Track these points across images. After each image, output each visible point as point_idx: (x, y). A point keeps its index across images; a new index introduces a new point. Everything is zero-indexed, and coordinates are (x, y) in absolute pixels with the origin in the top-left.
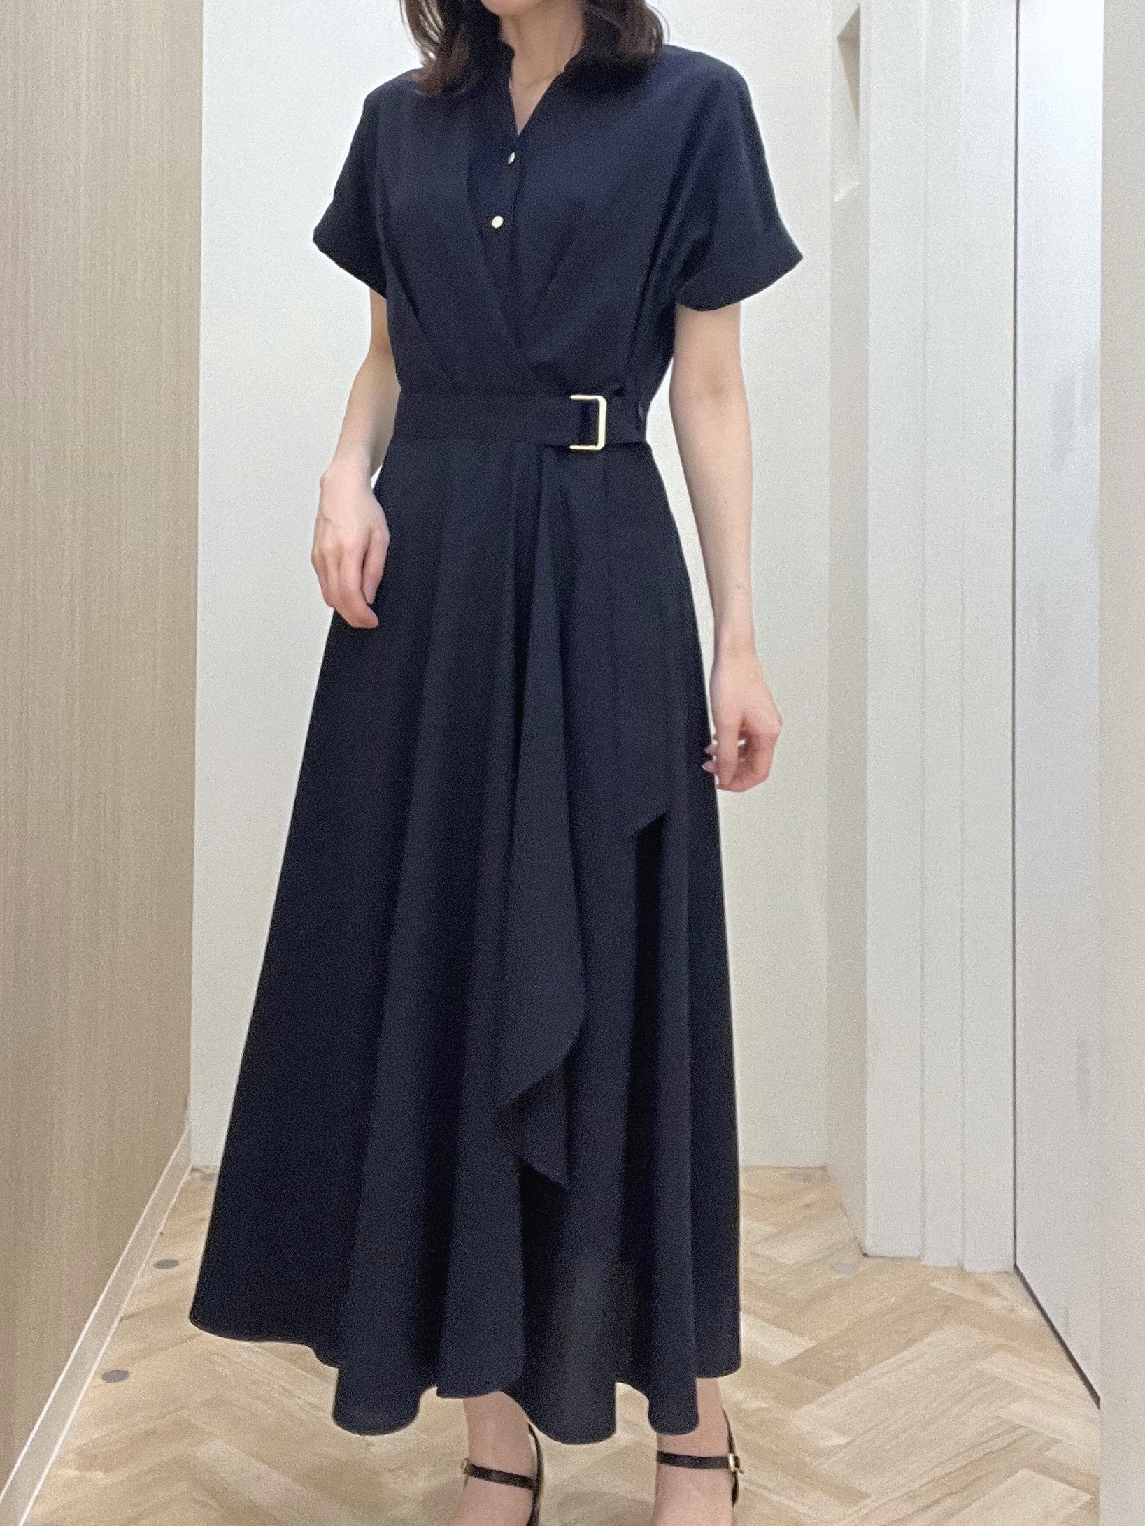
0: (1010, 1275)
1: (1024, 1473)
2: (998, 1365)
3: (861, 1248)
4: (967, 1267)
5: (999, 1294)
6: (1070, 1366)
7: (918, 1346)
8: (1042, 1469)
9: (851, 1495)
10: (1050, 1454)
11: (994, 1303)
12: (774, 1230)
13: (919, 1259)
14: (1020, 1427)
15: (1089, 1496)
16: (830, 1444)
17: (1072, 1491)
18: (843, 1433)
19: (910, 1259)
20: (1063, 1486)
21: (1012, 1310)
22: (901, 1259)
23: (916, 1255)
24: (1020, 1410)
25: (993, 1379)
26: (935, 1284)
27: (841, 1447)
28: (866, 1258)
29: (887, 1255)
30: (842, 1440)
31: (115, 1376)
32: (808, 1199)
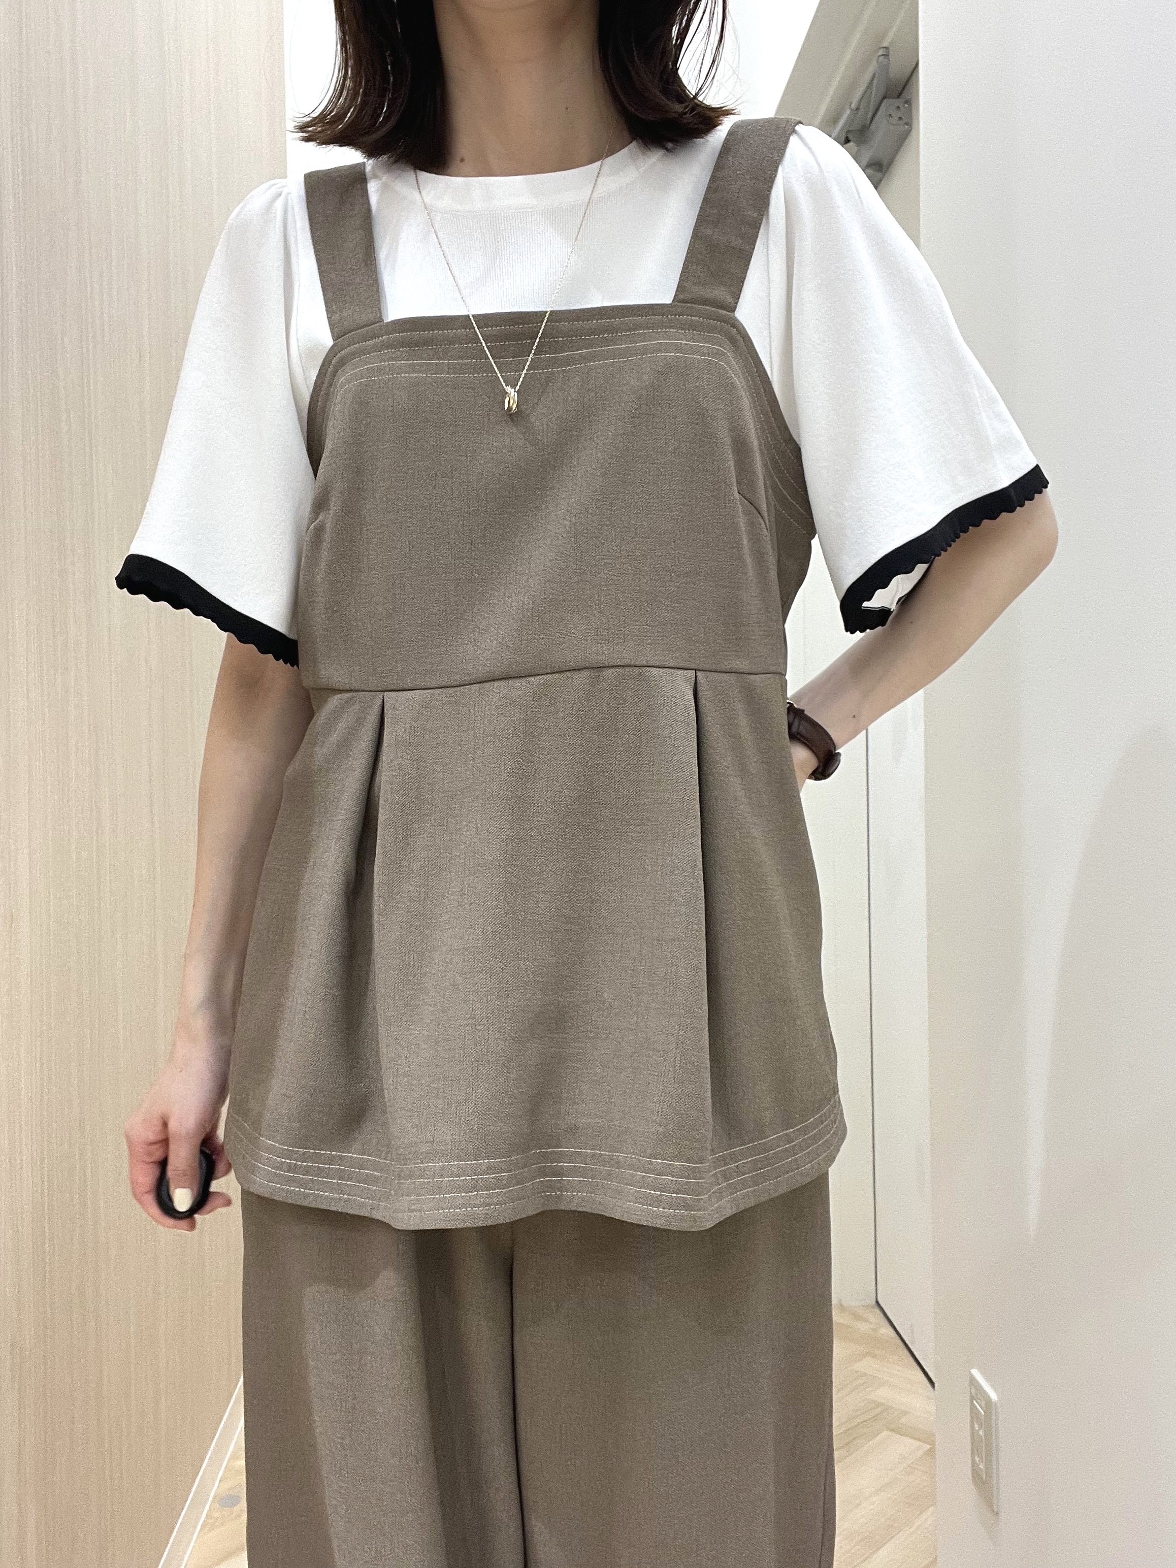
0: (873, 1307)
1: (886, 1433)
2: (867, 1365)
4: (844, 1304)
5: (865, 1320)
6: (915, 1364)
8: (899, 1431)
10: (903, 1420)
11: (862, 1327)
14: (882, 1404)
15: (928, 1447)
17: (918, 1443)
20: (912, 1441)
21: (874, 1330)
24: (883, 1394)
25: (865, 1374)
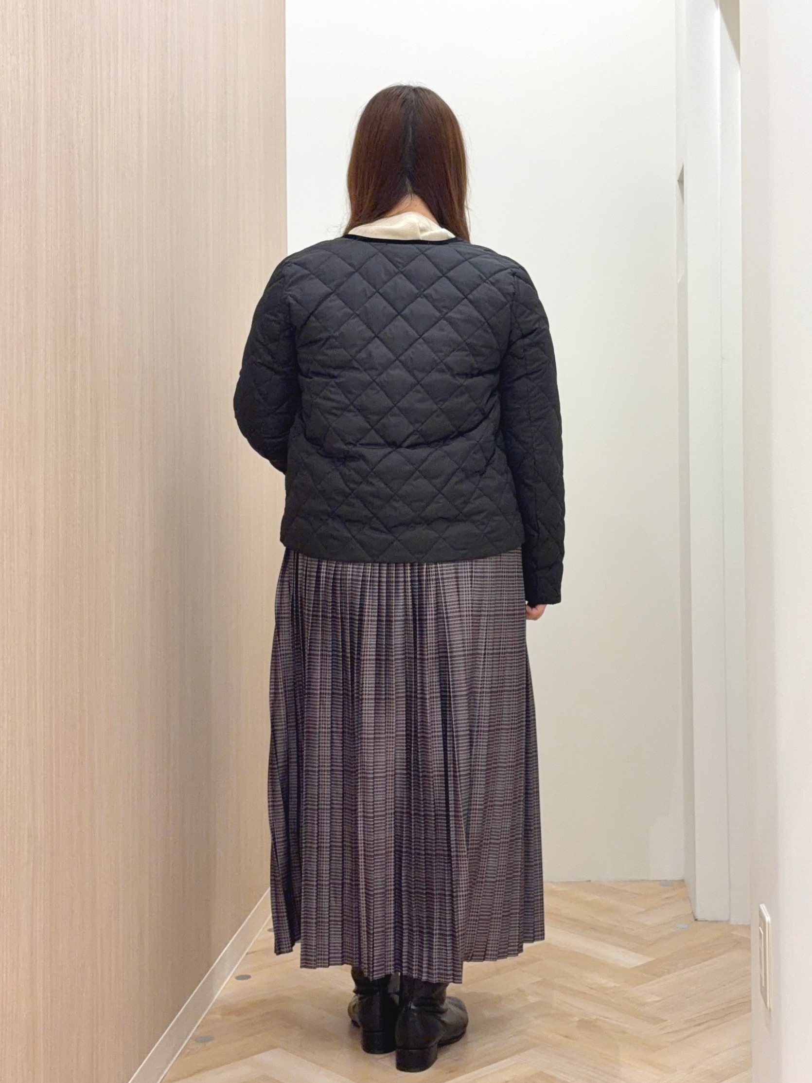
3: (694, 917)
7: (715, 959)
9: (655, 1020)
12: (643, 910)
13: (729, 920)
16: (650, 1000)
18: (657, 996)
19: (722, 921)
22: (717, 921)
23: (726, 919)
26: (732, 933)
27: (658, 1001)
28: (696, 922)
29: (708, 919)
30: (658, 999)
31: (241, 978)
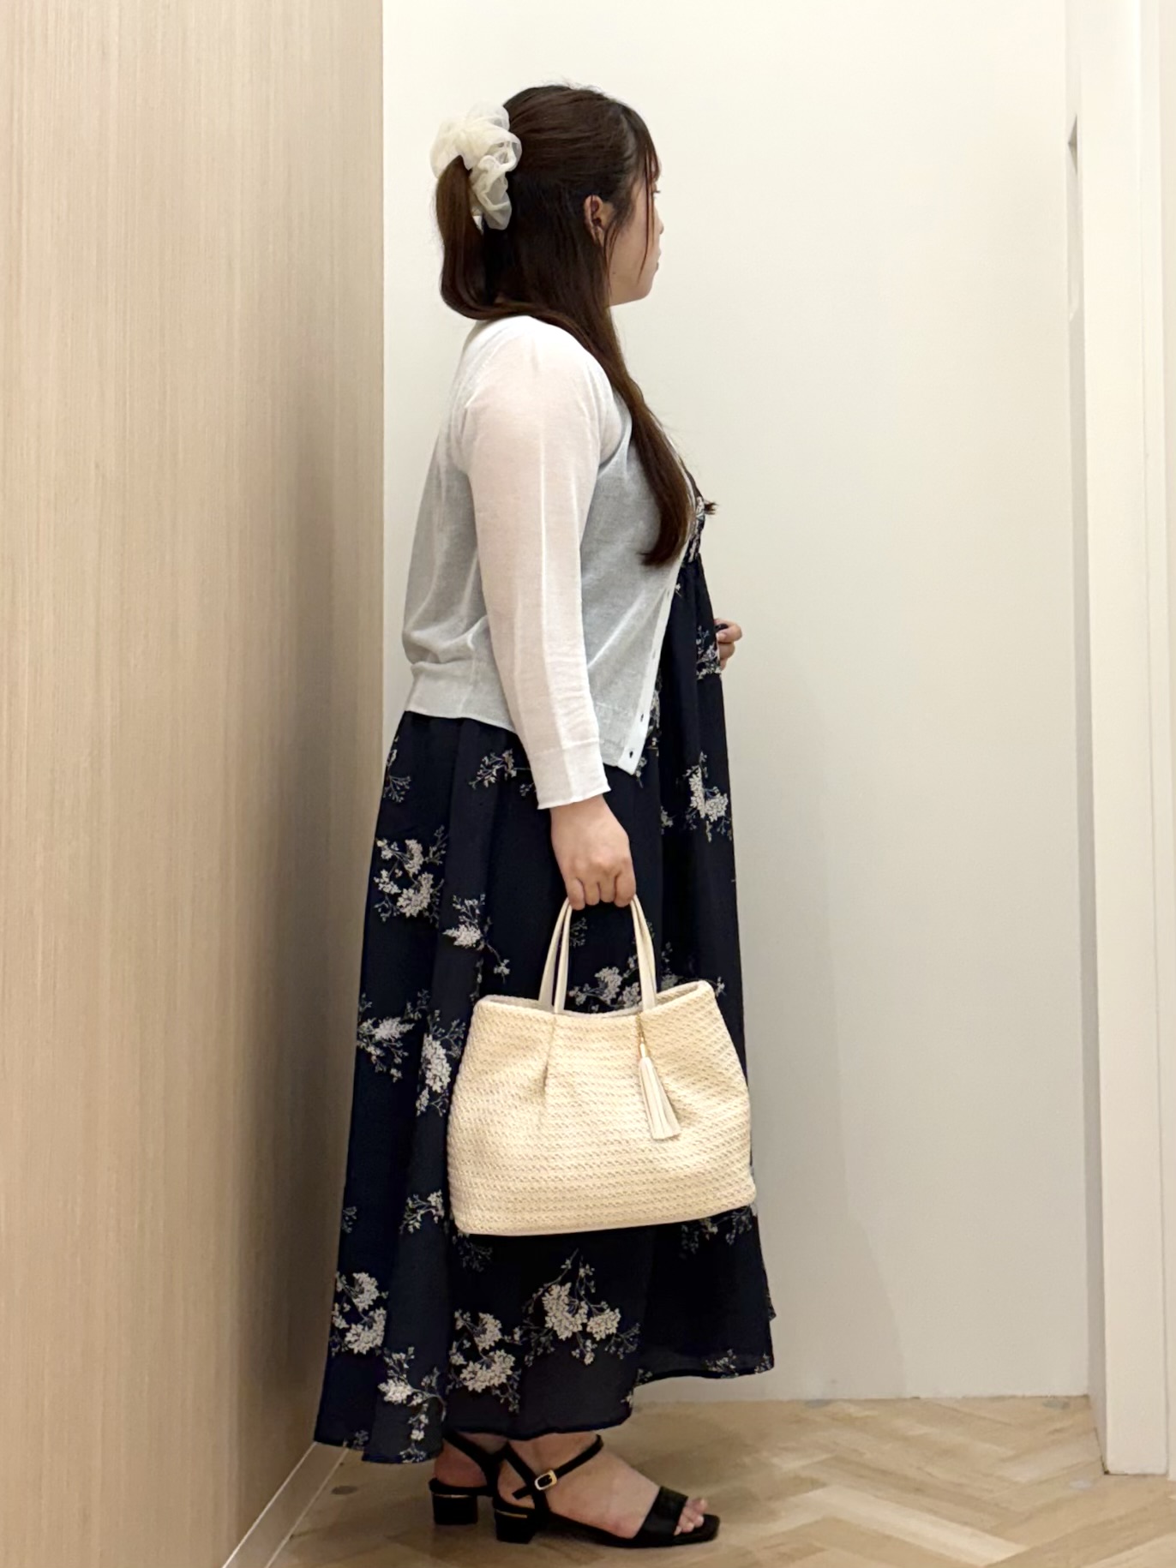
3: (1103, 1465)
12: (1013, 1453)
13: (1165, 1475)
19: (1153, 1475)
22: (1145, 1476)
23: (1161, 1471)
28: (1107, 1476)
29: (1130, 1472)
32: (1058, 1425)
